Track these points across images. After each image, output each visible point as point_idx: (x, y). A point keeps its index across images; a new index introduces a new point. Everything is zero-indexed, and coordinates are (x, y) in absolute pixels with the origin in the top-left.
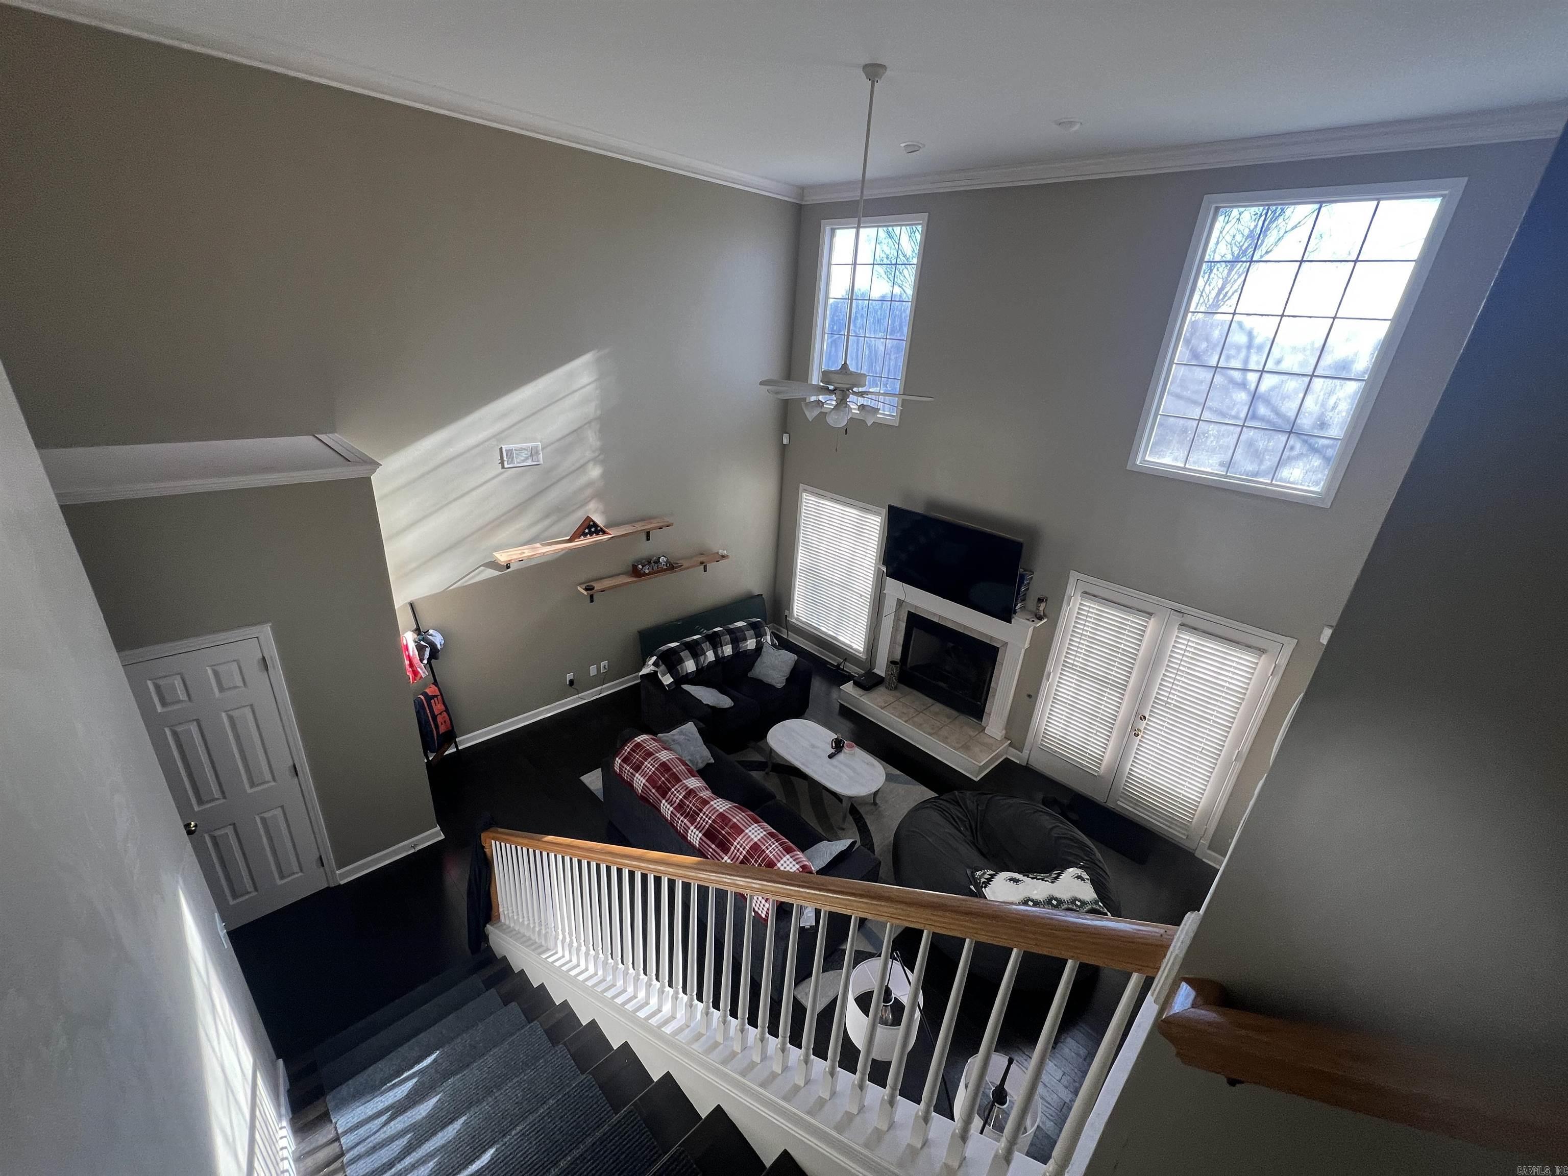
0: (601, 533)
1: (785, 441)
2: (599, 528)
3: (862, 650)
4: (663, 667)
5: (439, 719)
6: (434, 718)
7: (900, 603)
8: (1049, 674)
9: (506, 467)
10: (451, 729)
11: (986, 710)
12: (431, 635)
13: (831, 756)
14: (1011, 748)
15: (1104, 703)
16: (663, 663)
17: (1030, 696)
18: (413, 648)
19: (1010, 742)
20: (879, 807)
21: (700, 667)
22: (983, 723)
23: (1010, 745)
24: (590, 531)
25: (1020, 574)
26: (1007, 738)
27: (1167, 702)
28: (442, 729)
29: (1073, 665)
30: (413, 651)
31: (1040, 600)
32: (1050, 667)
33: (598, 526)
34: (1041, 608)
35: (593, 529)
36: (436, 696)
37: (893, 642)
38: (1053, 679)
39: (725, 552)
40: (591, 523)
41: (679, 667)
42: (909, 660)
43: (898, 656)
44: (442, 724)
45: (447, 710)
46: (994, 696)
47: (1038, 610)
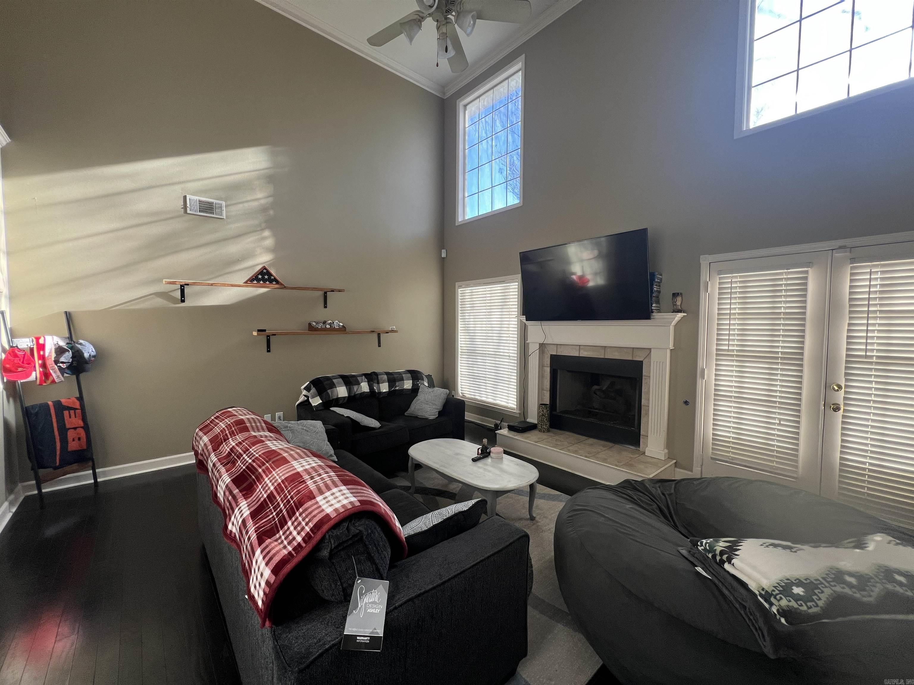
0: (274, 283)
1: (444, 255)
2: (272, 278)
3: (516, 407)
4: (313, 390)
5: (71, 434)
6: (63, 430)
7: (542, 346)
8: (703, 371)
9: (188, 212)
10: (85, 447)
11: (642, 432)
12: (81, 344)
13: (474, 460)
14: (678, 470)
15: (778, 383)
16: (314, 386)
17: (686, 403)
18: (51, 350)
19: (675, 461)
20: (537, 522)
21: (353, 395)
22: (641, 449)
23: (676, 465)
24: (263, 278)
25: (650, 273)
26: (670, 457)
27: (866, 357)
28: (73, 446)
29: (728, 350)
30: (50, 352)
31: (675, 295)
32: (701, 363)
33: (272, 275)
34: (679, 303)
35: (266, 277)
36: (75, 409)
37: (541, 389)
38: (709, 377)
39: (395, 327)
40: (265, 271)
41: (329, 391)
42: (558, 405)
43: (547, 400)
44: (74, 440)
45: (86, 427)
46: (647, 414)
47: (676, 305)
